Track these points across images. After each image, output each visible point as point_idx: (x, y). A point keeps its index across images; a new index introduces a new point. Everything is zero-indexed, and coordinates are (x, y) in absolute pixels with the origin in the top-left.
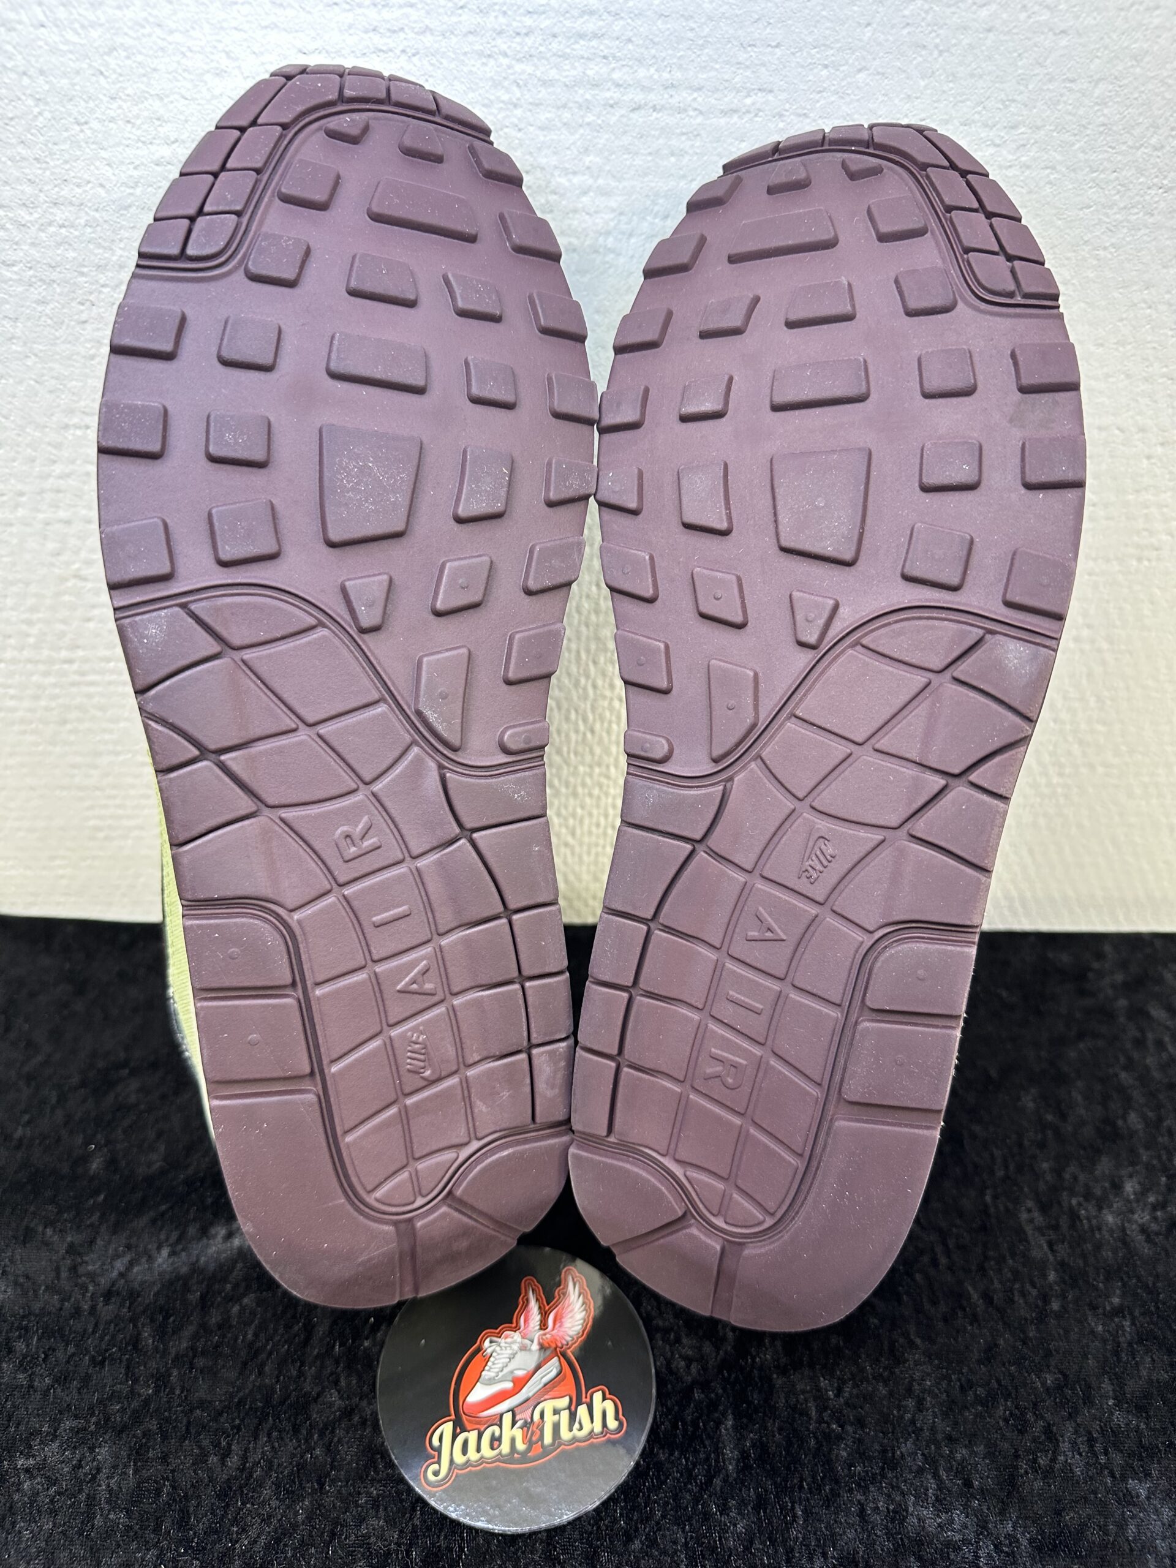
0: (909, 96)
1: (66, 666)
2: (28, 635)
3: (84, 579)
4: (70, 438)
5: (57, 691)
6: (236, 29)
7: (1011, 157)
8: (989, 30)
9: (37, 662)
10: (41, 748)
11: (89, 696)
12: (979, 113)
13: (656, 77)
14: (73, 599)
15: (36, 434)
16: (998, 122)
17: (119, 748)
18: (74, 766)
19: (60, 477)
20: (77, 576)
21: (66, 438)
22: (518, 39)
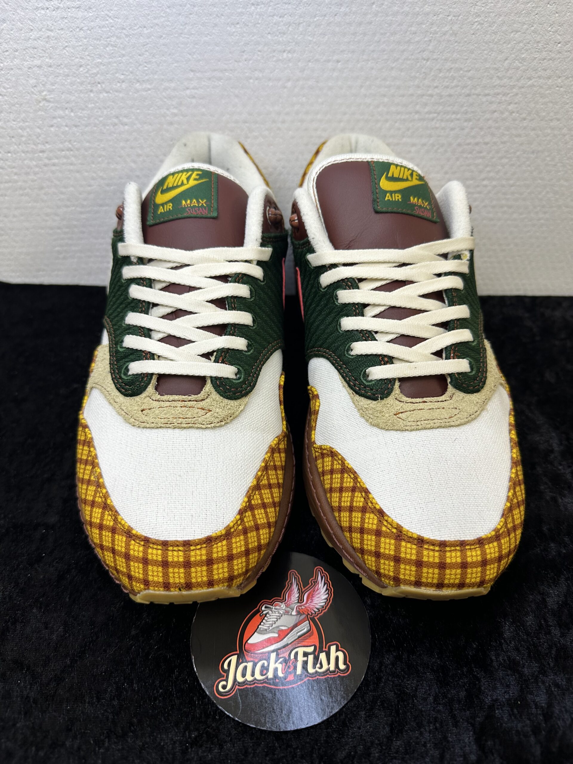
1: (41, 154)
2: (22, 136)
3: (49, 101)
4: (39, 15)
5: (37, 169)
9: (27, 152)
10: (30, 204)
11: (53, 172)
14: (43, 113)
15: (22, 13)
17: (68, 203)
18: (47, 215)
19: (35, 40)
20: (45, 99)
21: (37, 15)
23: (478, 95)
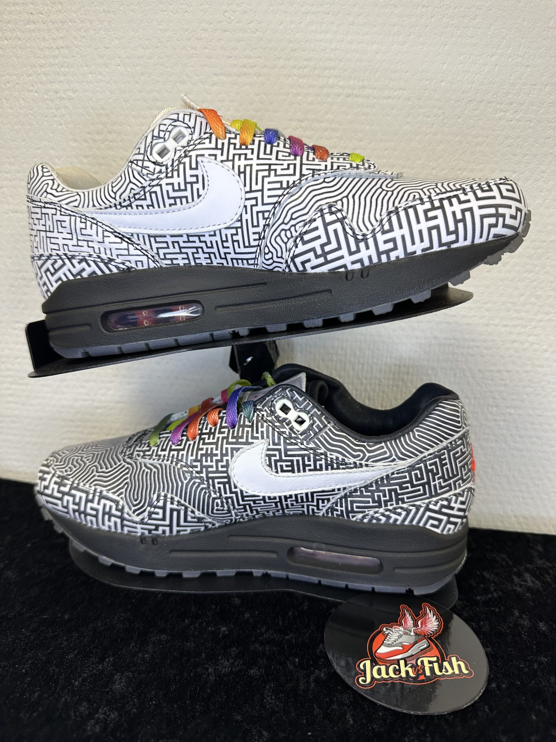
0: (464, 92)
6: (191, 66)
7: (511, 116)
8: (496, 65)
12: (495, 98)
13: (357, 84)
16: (504, 102)
17: (86, 397)
22: (301, 70)
23: (497, 325)
